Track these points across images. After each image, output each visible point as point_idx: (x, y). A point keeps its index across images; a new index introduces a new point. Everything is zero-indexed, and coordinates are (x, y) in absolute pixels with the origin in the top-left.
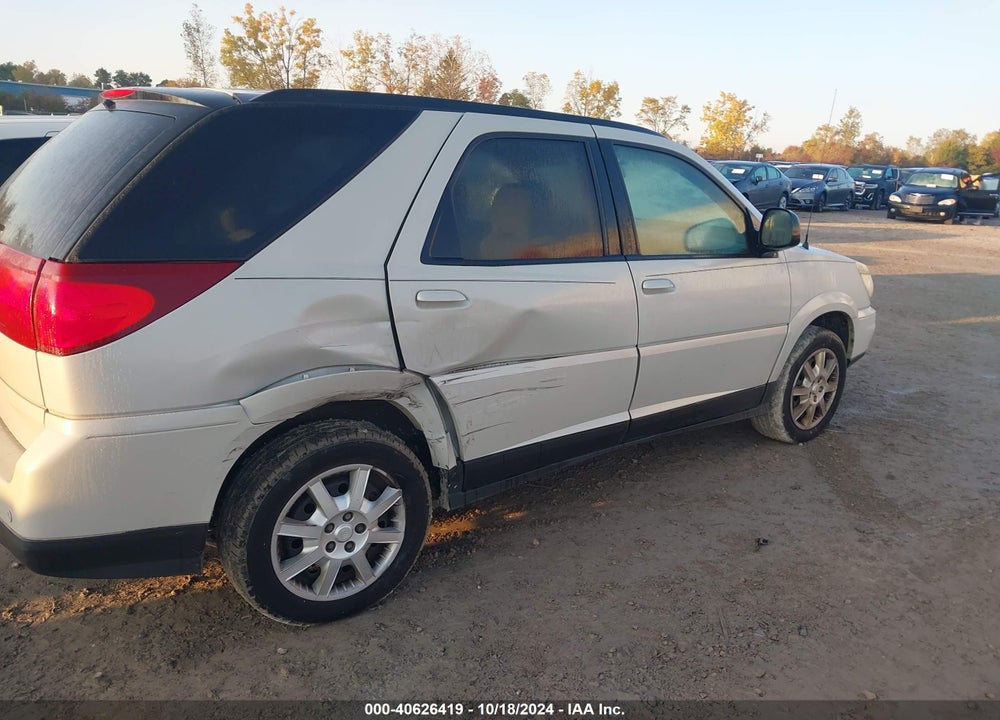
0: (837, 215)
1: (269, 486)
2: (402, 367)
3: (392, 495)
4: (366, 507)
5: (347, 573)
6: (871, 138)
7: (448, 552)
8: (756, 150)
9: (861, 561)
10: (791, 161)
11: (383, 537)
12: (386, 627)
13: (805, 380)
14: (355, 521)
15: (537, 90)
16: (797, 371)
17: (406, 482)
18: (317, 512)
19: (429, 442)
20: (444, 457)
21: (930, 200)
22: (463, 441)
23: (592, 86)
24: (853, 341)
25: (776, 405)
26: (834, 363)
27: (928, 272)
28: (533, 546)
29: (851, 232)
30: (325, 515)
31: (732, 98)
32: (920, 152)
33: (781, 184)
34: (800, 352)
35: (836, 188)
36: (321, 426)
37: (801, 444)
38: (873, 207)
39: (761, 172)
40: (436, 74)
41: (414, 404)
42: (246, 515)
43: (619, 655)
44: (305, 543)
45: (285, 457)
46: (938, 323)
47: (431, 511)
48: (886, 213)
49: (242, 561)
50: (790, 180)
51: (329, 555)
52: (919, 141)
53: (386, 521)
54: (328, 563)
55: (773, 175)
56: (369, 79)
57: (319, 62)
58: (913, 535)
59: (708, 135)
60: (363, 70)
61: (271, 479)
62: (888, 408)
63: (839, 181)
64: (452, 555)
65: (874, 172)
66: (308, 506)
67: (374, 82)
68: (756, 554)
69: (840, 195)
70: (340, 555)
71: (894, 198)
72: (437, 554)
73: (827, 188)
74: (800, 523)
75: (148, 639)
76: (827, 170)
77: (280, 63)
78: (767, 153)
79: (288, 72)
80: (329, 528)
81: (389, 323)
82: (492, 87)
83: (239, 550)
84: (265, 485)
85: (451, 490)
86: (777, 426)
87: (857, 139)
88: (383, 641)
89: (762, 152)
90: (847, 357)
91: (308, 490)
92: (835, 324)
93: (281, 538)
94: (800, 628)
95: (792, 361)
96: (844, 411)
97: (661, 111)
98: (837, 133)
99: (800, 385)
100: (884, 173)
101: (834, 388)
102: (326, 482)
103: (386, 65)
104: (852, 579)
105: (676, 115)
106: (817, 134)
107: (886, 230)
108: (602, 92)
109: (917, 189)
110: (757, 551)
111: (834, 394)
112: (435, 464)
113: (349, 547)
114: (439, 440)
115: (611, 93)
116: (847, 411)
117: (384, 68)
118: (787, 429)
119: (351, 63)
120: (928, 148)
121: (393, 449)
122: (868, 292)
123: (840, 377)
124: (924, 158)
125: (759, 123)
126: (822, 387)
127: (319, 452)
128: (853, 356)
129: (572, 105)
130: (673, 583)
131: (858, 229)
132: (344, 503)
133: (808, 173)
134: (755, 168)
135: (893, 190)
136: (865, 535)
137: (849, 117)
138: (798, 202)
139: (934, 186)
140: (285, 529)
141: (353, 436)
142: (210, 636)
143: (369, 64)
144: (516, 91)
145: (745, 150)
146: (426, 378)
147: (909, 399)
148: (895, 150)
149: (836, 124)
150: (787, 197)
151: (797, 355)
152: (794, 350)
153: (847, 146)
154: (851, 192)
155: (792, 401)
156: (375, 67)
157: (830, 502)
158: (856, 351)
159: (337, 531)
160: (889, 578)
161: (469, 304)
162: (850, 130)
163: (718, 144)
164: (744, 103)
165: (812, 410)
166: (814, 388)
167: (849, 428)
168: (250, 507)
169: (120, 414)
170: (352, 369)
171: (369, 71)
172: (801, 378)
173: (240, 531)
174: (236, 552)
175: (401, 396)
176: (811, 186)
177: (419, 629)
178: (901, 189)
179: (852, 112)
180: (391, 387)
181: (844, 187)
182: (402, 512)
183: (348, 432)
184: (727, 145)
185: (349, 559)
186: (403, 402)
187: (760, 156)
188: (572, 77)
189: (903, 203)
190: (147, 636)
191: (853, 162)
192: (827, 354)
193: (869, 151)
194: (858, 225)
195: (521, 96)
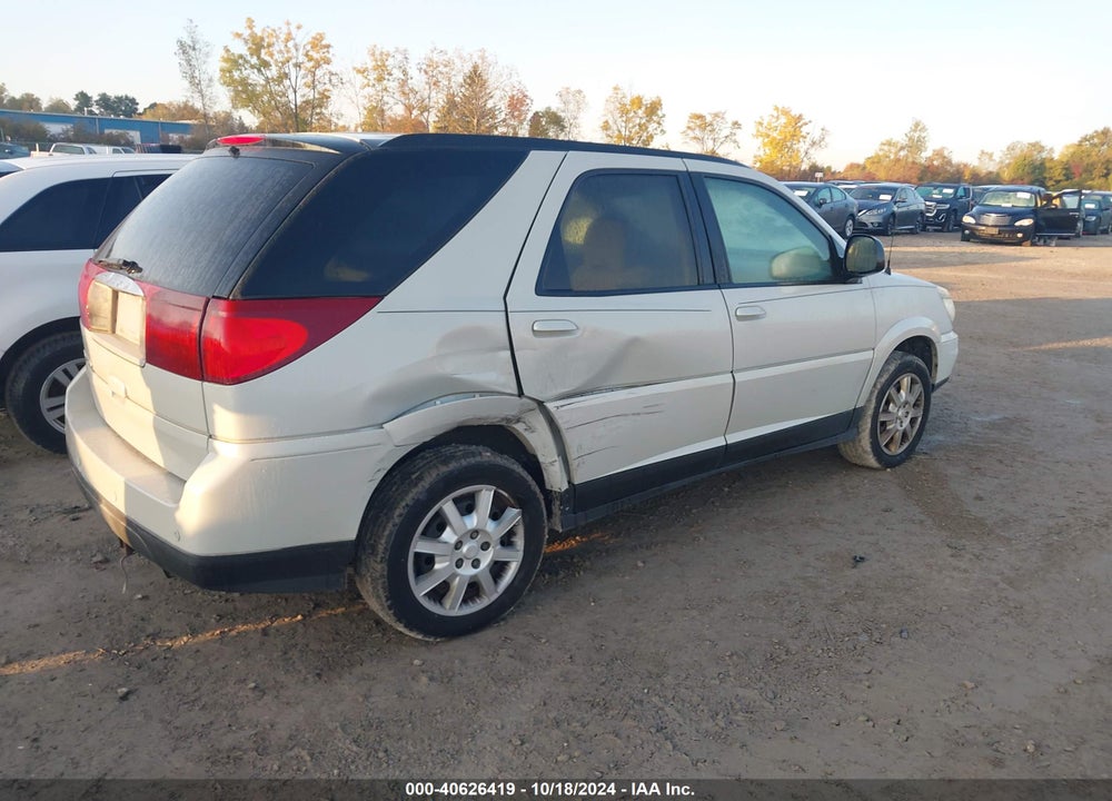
0: (908, 239)
1: (407, 505)
2: (521, 393)
3: (513, 515)
4: (490, 526)
5: (474, 589)
6: (939, 153)
7: (557, 574)
8: (814, 169)
9: (955, 574)
10: (855, 181)
11: (504, 555)
12: (512, 640)
13: (891, 405)
14: (480, 539)
15: (571, 107)
16: (883, 396)
17: (524, 503)
18: (448, 529)
19: (543, 466)
20: (557, 480)
21: (1006, 221)
22: (574, 464)
23: (633, 102)
24: (936, 366)
25: (864, 431)
26: (919, 388)
27: (1007, 298)
28: (638, 568)
29: (924, 256)
30: (455, 532)
31: (786, 113)
32: (992, 167)
33: (847, 206)
34: (886, 377)
35: (905, 209)
36: (447, 450)
37: (889, 470)
38: (945, 229)
39: (824, 194)
40: (460, 92)
41: (530, 429)
42: (387, 533)
43: (735, 657)
44: (437, 559)
45: (420, 478)
46: (1020, 349)
47: (546, 530)
48: (960, 234)
49: (382, 576)
50: (856, 202)
51: (459, 571)
52: (991, 155)
53: (507, 541)
54: (458, 579)
55: (838, 196)
56: (385, 99)
57: (330, 80)
58: (1002, 550)
59: (762, 153)
60: (379, 88)
61: (409, 499)
62: (973, 434)
63: (909, 201)
64: (560, 577)
65: (945, 191)
66: (440, 524)
67: (391, 101)
68: (854, 570)
69: (910, 217)
70: (467, 571)
71: (967, 219)
72: (547, 576)
73: (895, 209)
74: (894, 541)
75: (288, 656)
76: (895, 189)
77: (287, 82)
78: (827, 171)
79: (295, 92)
80: (458, 545)
81: (509, 353)
82: (522, 105)
83: (379, 567)
84: (404, 504)
85: (563, 512)
86: (866, 452)
87: (924, 155)
88: (511, 652)
89: (821, 170)
90: (931, 381)
91: (441, 509)
92: (918, 349)
93: (417, 555)
94: (901, 632)
95: (879, 386)
96: (929, 438)
97: (709, 128)
98: (902, 148)
99: (886, 411)
100: (956, 192)
101: (920, 413)
102: (456, 501)
103: (404, 83)
104: (946, 589)
105: (726, 132)
106: (881, 150)
107: (961, 254)
108: (643, 109)
109: (993, 209)
110: (855, 567)
111: (920, 419)
112: (548, 487)
113: (476, 564)
114: (552, 463)
115: (653, 109)
116: (934, 438)
117: (402, 86)
118: (875, 455)
119: (366, 82)
120: (1001, 162)
121: (513, 471)
122: (949, 317)
123: (925, 402)
124: (998, 174)
125: (817, 138)
126: (908, 413)
127: (451, 472)
128: (937, 382)
129: (611, 122)
130: (777, 596)
131: (930, 253)
132: (472, 521)
133: (876, 193)
134: (818, 189)
135: (966, 210)
136: (957, 551)
137: (915, 131)
138: (865, 225)
139: (1009, 205)
140: (421, 546)
141: (478, 459)
142: (346, 653)
143: (385, 82)
144: (549, 108)
145: (802, 169)
146: (540, 404)
147: (993, 425)
148: (965, 165)
149: (901, 139)
150: (854, 220)
151: (883, 380)
152: (880, 376)
153: (914, 163)
154: (922, 213)
155: (879, 427)
156: (392, 85)
157: (922, 522)
158: (940, 376)
159: (465, 549)
160: (982, 588)
161: (579, 333)
162: (916, 145)
163: (772, 162)
164: (800, 117)
165: (898, 436)
166: (900, 414)
167: (936, 455)
168: (390, 525)
169: (280, 438)
170: (477, 395)
171: (385, 89)
172: (887, 403)
173: (381, 548)
174: (376, 567)
175: (518, 421)
176: (879, 207)
177: (543, 641)
178: (974, 209)
179: (917, 125)
180: (511, 412)
181: (913, 208)
182: (521, 531)
183: (473, 454)
184: (783, 163)
185: (476, 576)
186: (519, 427)
187: (819, 175)
188: (611, 92)
189: (976, 224)
190: (285, 653)
191: (920, 179)
192: (912, 379)
193: (937, 167)
194: (932, 249)
195: (554, 114)
